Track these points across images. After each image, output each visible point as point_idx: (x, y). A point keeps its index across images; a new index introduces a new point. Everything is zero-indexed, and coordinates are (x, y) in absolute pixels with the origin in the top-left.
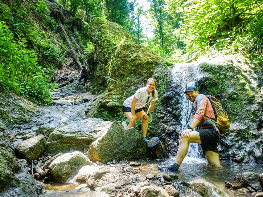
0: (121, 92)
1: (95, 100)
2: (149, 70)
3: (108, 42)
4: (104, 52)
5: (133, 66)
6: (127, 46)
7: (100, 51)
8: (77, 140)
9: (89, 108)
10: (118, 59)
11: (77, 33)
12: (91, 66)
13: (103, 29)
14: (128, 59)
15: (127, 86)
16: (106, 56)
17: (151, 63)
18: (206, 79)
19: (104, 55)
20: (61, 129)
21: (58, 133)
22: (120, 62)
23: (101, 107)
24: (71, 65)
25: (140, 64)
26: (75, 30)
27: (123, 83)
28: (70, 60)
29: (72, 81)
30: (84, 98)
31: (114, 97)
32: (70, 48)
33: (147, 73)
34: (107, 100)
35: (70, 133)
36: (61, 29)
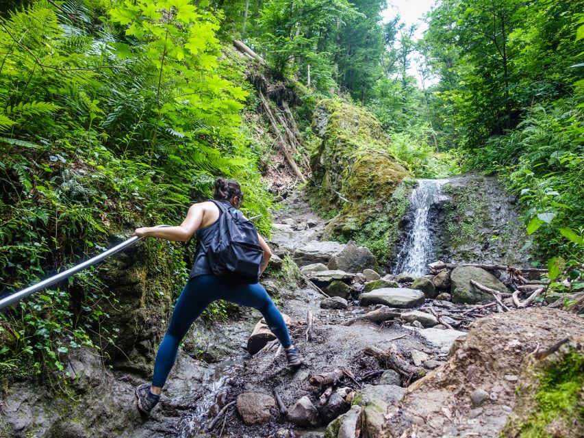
0: (357, 215)
1: (328, 224)
2: (388, 192)
3: (342, 142)
4: (337, 156)
5: (371, 187)
6: (365, 162)
7: (330, 154)
8: (316, 258)
9: (322, 232)
10: (355, 178)
11: (288, 111)
12: (316, 173)
13: (334, 121)
14: (365, 179)
15: (364, 209)
16: (340, 162)
17: (390, 184)
18: (444, 202)
19: (337, 161)
20: (301, 248)
21: (300, 252)
22: (356, 182)
23: (335, 231)
24: (281, 166)
25: (378, 185)
26: (285, 105)
27: (360, 205)
28: (279, 160)
29: (285, 196)
30: (309, 222)
31: (350, 220)
32: (279, 139)
33: (386, 194)
34: (342, 224)
35: (310, 252)
36: (263, 106)
